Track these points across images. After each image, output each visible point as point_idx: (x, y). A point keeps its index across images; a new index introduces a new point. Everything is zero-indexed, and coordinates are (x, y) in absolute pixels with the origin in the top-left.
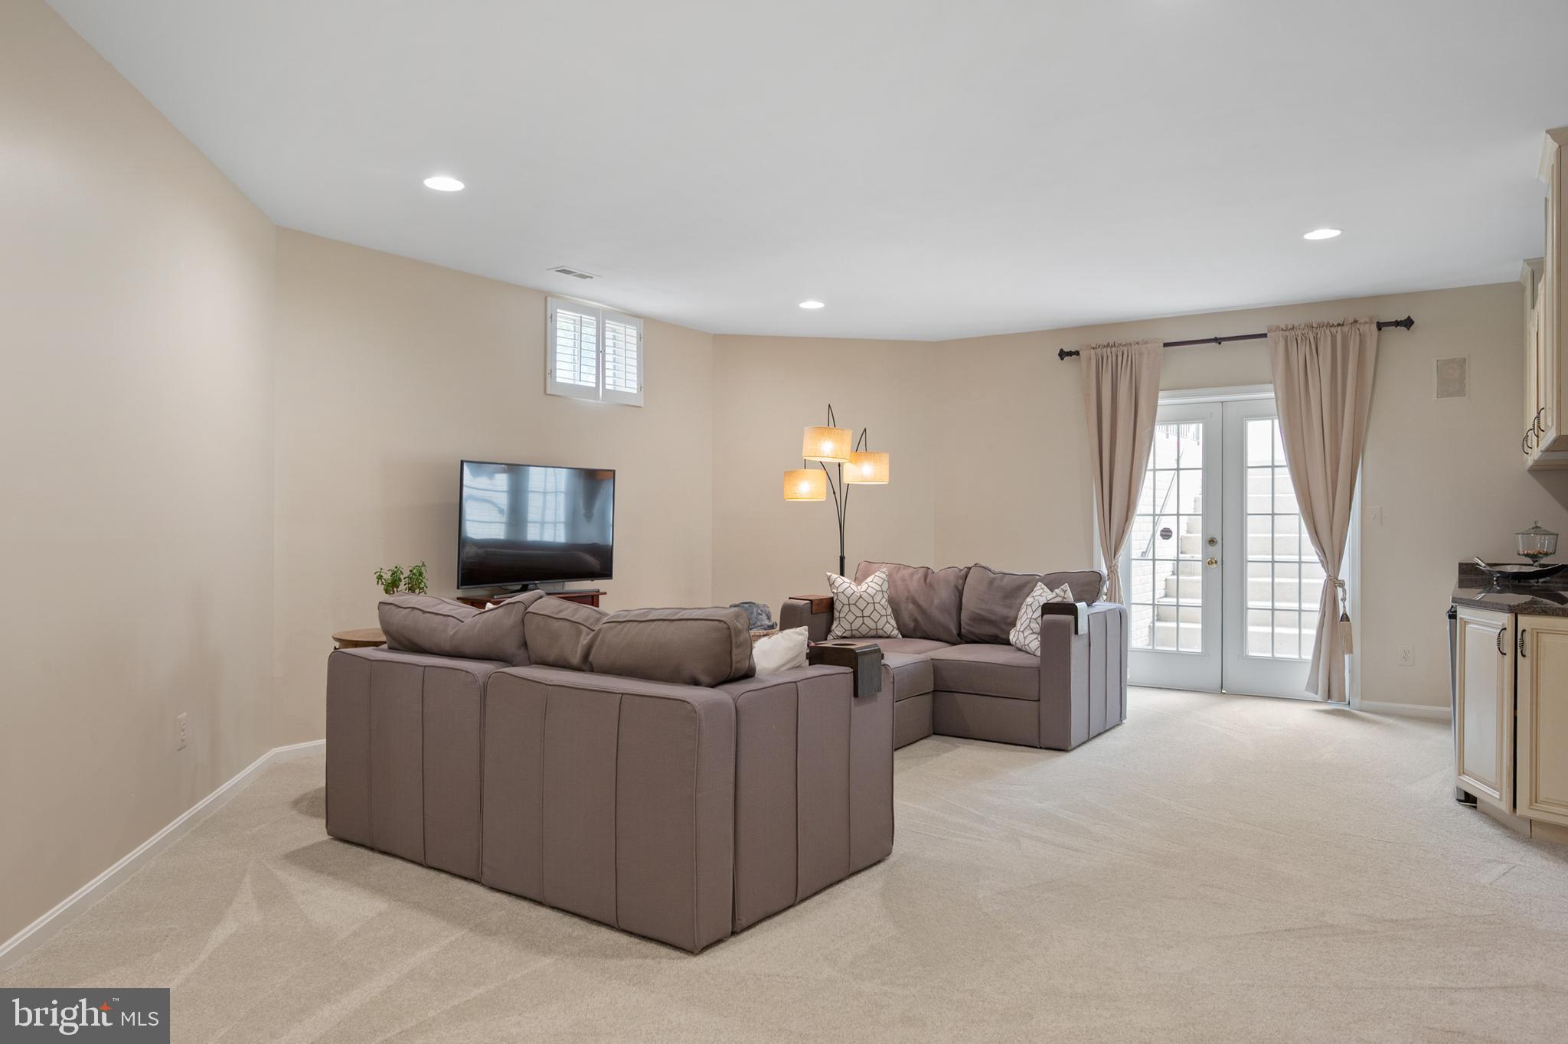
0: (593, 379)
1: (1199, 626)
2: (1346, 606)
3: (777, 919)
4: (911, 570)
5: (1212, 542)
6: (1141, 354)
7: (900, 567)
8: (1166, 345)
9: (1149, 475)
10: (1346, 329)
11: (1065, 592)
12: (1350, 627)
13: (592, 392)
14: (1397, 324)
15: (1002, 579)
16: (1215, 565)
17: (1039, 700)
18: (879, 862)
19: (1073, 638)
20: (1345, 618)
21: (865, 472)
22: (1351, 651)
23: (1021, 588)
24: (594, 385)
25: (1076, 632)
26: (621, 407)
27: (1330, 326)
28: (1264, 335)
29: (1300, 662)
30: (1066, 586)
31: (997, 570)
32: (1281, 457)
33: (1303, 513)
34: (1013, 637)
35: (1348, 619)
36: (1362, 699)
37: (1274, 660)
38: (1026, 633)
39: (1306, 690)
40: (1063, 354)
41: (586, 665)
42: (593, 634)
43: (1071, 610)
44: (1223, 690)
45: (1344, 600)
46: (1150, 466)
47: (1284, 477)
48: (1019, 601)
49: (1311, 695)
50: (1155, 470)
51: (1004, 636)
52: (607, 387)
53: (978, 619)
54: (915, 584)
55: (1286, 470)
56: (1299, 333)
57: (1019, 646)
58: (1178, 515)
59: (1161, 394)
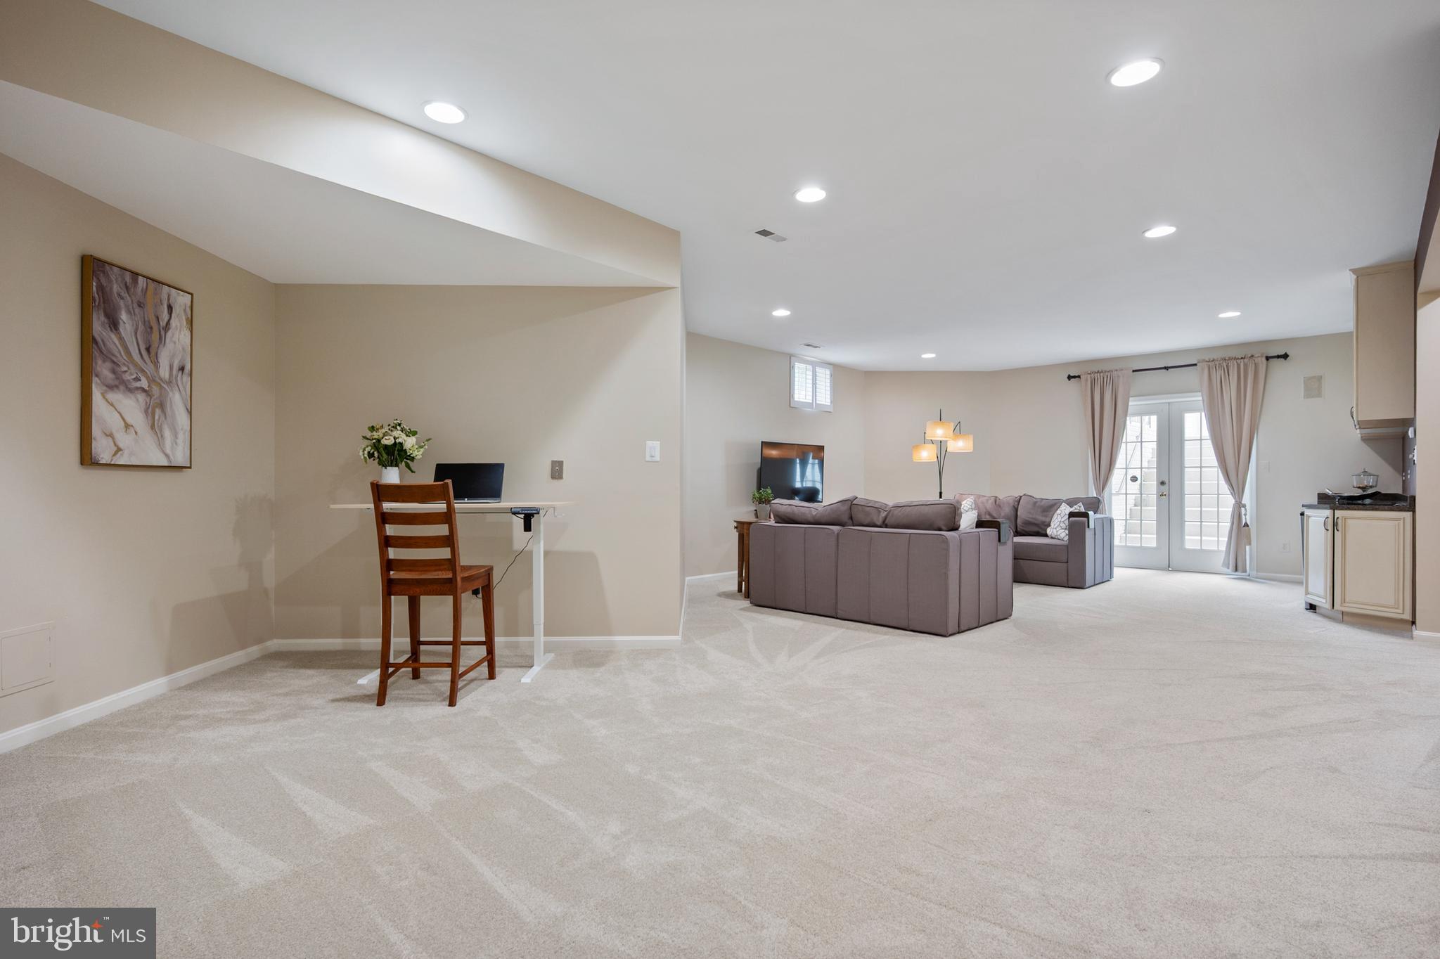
0: (811, 398)
1: (1155, 536)
2: (1247, 518)
3: (972, 631)
4: (986, 498)
5: (1163, 483)
6: (1118, 376)
7: (979, 496)
8: (1134, 371)
9: (1123, 446)
10: (1246, 360)
11: (1080, 507)
12: (1249, 529)
13: (810, 405)
14: (1278, 357)
15: (1041, 502)
16: (1164, 497)
17: (1067, 562)
18: (1006, 619)
19: (1087, 529)
20: (1246, 525)
21: (959, 445)
22: (1250, 544)
23: (1052, 507)
24: (811, 401)
25: (1088, 527)
26: (824, 413)
27: (1235, 359)
28: (1195, 365)
29: (1218, 551)
30: (1080, 504)
31: (1038, 497)
32: (1206, 433)
33: (1219, 466)
34: (1049, 531)
35: (1248, 526)
36: (1257, 571)
37: (1202, 551)
38: (1058, 528)
39: (1222, 566)
40: (1070, 377)
41: (884, 525)
42: (886, 513)
43: (1085, 515)
44: (1169, 567)
45: (1245, 515)
46: (1124, 440)
47: (1209, 447)
48: (1051, 513)
49: (1225, 570)
50: (1126, 443)
51: (1044, 532)
52: (818, 402)
53: (1027, 523)
54: (990, 505)
55: (1210, 442)
56: (1217, 363)
57: (1054, 536)
58: (1141, 468)
59: (1131, 399)
